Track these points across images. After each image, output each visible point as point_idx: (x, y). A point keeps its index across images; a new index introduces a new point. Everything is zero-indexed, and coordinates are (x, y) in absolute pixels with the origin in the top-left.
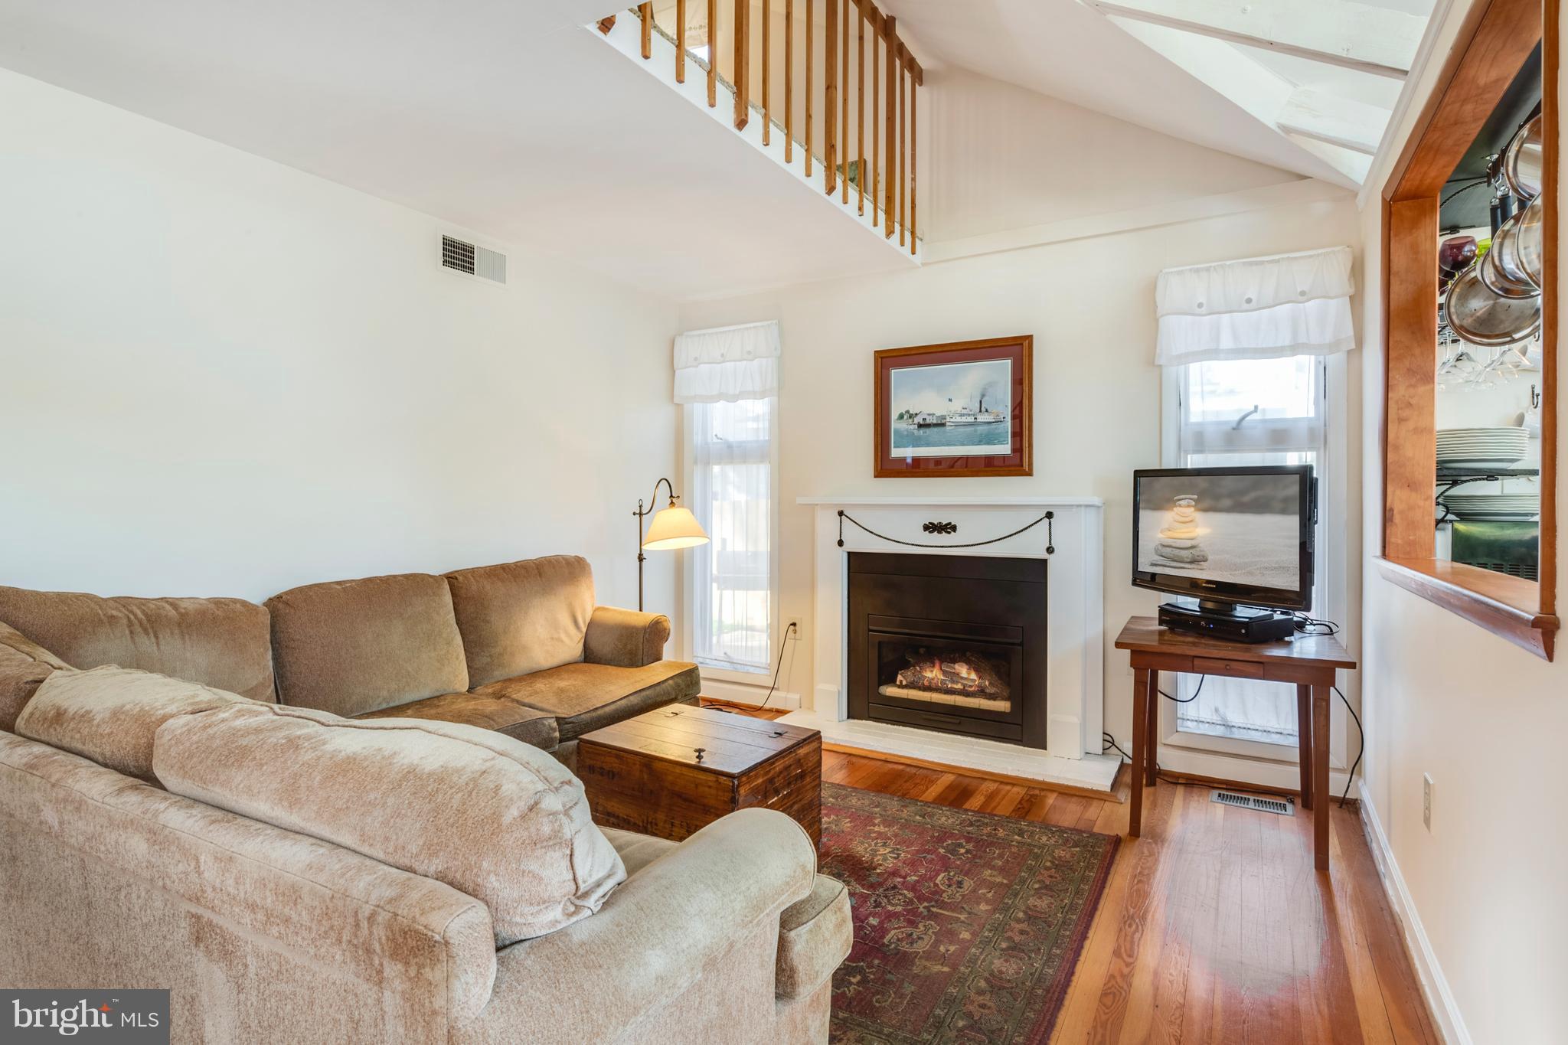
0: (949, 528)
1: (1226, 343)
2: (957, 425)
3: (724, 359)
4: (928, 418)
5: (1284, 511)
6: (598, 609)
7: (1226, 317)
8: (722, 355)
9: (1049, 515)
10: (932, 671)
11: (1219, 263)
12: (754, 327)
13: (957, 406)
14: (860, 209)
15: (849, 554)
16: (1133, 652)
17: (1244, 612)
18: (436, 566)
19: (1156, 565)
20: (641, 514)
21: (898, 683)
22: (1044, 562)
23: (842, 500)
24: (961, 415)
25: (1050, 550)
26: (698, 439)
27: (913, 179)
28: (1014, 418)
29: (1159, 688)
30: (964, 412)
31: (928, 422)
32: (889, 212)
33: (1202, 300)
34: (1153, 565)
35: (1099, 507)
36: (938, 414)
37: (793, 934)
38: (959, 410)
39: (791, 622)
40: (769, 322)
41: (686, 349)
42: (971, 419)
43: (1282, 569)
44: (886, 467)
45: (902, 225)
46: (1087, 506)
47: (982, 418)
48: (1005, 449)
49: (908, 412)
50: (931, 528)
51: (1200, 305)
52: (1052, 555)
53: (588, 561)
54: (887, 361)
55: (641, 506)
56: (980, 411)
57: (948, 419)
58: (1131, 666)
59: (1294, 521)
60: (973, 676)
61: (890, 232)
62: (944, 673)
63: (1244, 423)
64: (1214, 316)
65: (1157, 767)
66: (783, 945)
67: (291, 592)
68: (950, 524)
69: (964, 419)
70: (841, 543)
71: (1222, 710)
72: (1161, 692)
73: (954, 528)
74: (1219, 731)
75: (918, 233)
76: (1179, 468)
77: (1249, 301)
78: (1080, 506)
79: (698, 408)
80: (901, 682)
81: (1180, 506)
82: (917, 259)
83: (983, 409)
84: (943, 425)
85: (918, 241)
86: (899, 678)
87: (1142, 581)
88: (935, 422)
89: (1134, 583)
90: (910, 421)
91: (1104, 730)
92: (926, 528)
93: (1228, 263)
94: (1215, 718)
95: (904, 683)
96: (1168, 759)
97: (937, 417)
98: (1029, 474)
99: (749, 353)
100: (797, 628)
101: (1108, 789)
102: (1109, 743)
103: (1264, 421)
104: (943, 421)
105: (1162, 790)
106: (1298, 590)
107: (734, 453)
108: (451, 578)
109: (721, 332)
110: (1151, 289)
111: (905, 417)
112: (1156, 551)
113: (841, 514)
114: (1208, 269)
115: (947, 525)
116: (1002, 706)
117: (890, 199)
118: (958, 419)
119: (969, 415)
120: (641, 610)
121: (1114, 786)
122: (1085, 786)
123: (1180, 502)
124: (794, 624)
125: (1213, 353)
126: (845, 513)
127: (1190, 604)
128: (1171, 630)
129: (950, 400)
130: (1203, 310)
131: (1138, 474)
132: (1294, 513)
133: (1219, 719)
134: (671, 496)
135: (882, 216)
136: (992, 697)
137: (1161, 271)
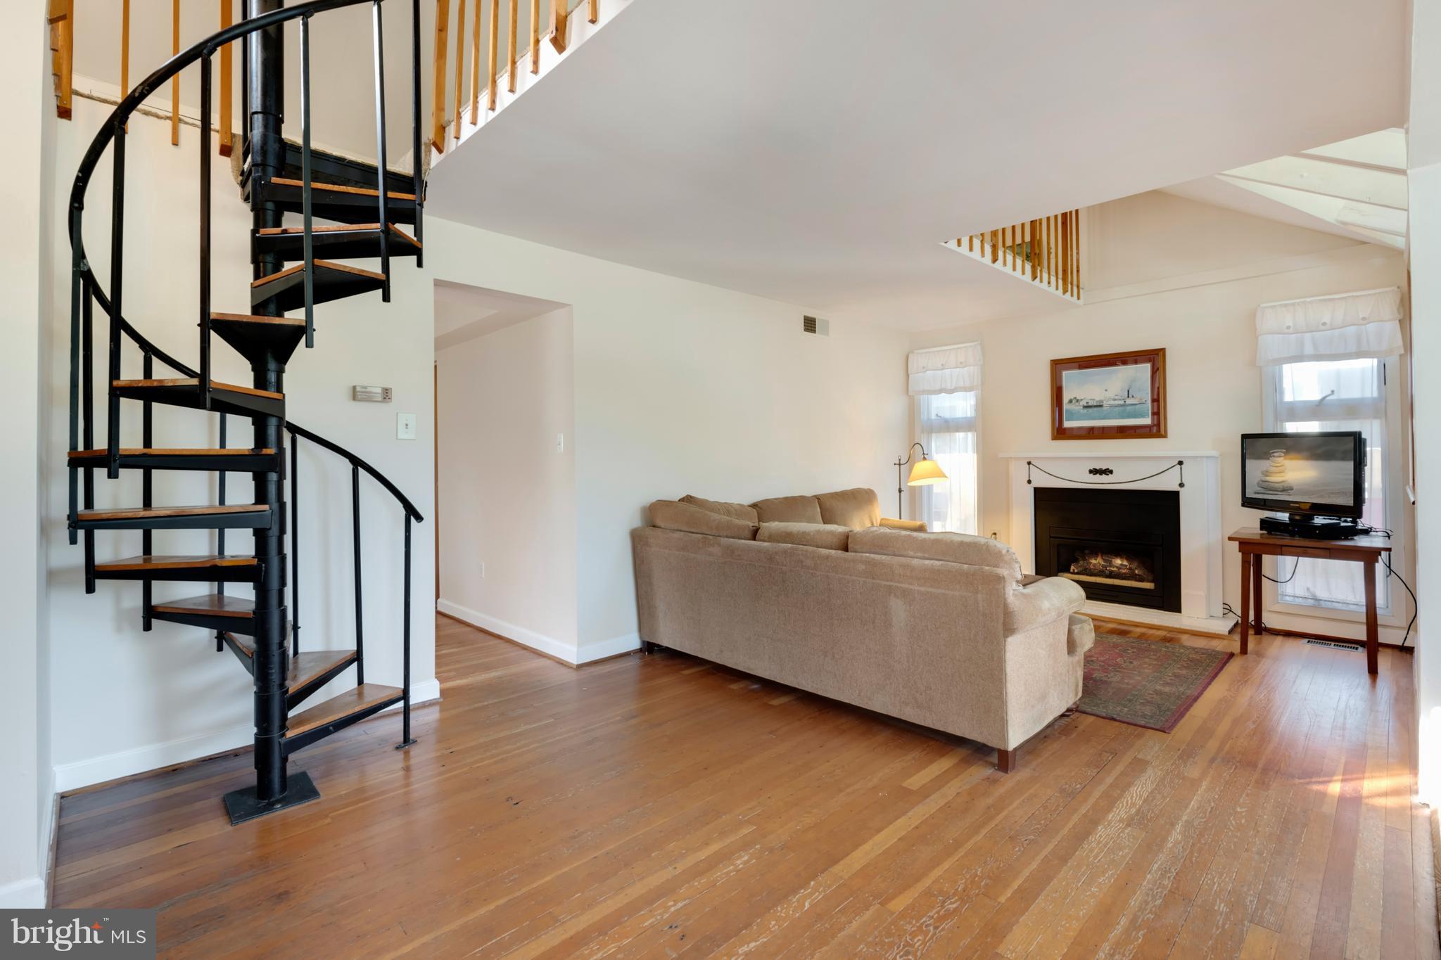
0: (1108, 472)
1: (1309, 350)
2: (1111, 406)
3: (943, 367)
4: (1090, 401)
5: (1343, 459)
6: (882, 519)
7: (1308, 335)
8: (942, 365)
9: (1180, 463)
10: (1096, 560)
11: (1302, 300)
12: (965, 347)
13: (1111, 394)
14: (1049, 283)
15: (1036, 489)
16: (1240, 543)
17: (1319, 520)
18: (809, 492)
19: (1258, 493)
20: (900, 464)
21: (1071, 571)
22: (1176, 494)
23: (1030, 455)
24: (1115, 400)
25: (1181, 485)
26: (924, 417)
27: (1078, 253)
28: (1153, 401)
29: (1263, 573)
30: (1117, 397)
31: (1090, 404)
32: (1065, 280)
33: (1291, 324)
34: (1256, 493)
35: (1216, 458)
36: (1098, 399)
37: (1074, 627)
38: (1113, 396)
39: (993, 532)
40: (975, 343)
41: (917, 361)
42: (1122, 402)
43: (1342, 493)
44: (1060, 433)
45: (1072, 284)
46: (1207, 457)
47: (1129, 401)
48: (1147, 421)
49: (1075, 398)
50: (1094, 472)
51: (1288, 327)
52: (1183, 489)
53: (876, 492)
54: (1058, 366)
55: (900, 460)
56: (1128, 397)
57: (1105, 402)
58: (1240, 551)
59: (1350, 465)
60: (1125, 563)
61: (1065, 291)
62: (1105, 560)
63: (1325, 402)
64: (1299, 335)
65: (1263, 625)
66: (1070, 632)
67: (759, 502)
68: (1108, 469)
69: (1116, 402)
70: (1029, 482)
71: (1312, 589)
72: (1264, 576)
73: (1111, 472)
74: (1311, 602)
75: (1081, 286)
76: (1276, 432)
77: (1324, 324)
78: (1203, 457)
79: (924, 397)
80: (1074, 570)
81: (1274, 456)
82: (1081, 302)
83: (1130, 396)
84: (1101, 406)
85: (1081, 290)
86: (1072, 568)
87: (1249, 503)
88: (1095, 404)
89: (1243, 505)
90: (1077, 404)
91: (1223, 600)
92: (1091, 472)
93: (1308, 300)
94: (1307, 595)
95: (1076, 571)
96: (1269, 620)
97: (1097, 401)
98: (1165, 436)
99: (961, 363)
100: (997, 536)
101: (1227, 633)
102: (1228, 609)
103: (1340, 400)
104: (1101, 404)
105: (1266, 638)
106: (1352, 505)
107: (949, 426)
108: (818, 498)
109: (941, 351)
110: (1252, 316)
111: (1074, 401)
112: (1258, 484)
113: (1029, 463)
114: (1293, 304)
115: (1106, 470)
116: (1149, 585)
117: (1065, 271)
118: (1112, 402)
119: (1120, 400)
120: (900, 518)
121: (1230, 632)
122: (1210, 631)
123: (1275, 454)
124: (995, 534)
125: (1299, 358)
126: (1032, 463)
127: (1284, 516)
128: (1269, 533)
129: (1106, 390)
130: (1291, 330)
131: (1244, 437)
132: (1351, 460)
133: (1310, 594)
134: (924, 454)
135: (1060, 282)
136: (1142, 580)
137: (1259, 306)
